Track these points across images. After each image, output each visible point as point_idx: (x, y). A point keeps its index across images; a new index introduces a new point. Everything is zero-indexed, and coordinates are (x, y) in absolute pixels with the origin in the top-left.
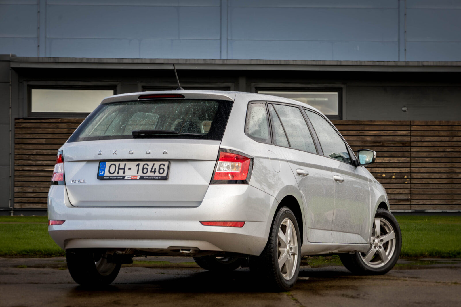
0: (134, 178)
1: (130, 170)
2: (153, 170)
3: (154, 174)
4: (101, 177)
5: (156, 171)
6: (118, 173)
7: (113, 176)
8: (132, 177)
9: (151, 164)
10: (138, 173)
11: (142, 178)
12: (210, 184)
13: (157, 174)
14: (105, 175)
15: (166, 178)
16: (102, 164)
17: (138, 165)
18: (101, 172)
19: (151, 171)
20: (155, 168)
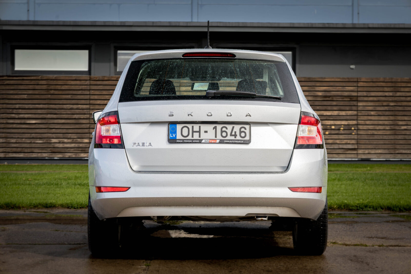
0: (213, 141)
2: (233, 133)
3: (235, 138)
4: (172, 141)
5: (237, 134)
6: (193, 137)
7: (188, 140)
8: (211, 141)
9: (230, 127)
10: (216, 137)
11: (221, 142)
12: (294, 148)
13: (238, 138)
14: (177, 138)
15: (247, 142)
17: (215, 128)
18: (172, 135)
19: (231, 135)
20: (235, 131)
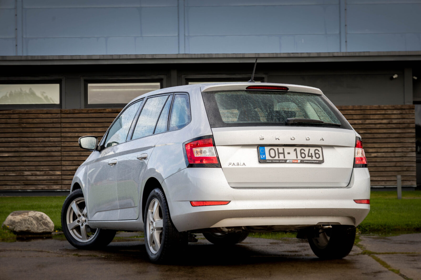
0: (295, 161)
1: (289, 155)
2: (310, 155)
3: (312, 158)
4: (263, 161)
5: (313, 155)
6: (279, 157)
7: (274, 160)
8: (294, 161)
9: (307, 149)
10: (297, 158)
11: (302, 162)
12: (353, 167)
13: (314, 158)
14: (267, 159)
15: (321, 162)
16: (261, 149)
17: (295, 150)
18: (262, 156)
19: (309, 156)
20: (311, 153)
